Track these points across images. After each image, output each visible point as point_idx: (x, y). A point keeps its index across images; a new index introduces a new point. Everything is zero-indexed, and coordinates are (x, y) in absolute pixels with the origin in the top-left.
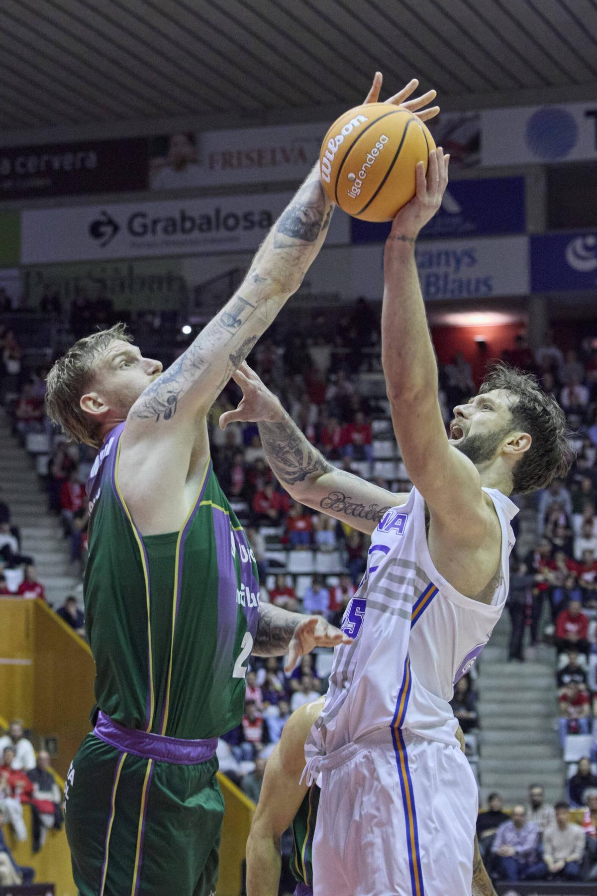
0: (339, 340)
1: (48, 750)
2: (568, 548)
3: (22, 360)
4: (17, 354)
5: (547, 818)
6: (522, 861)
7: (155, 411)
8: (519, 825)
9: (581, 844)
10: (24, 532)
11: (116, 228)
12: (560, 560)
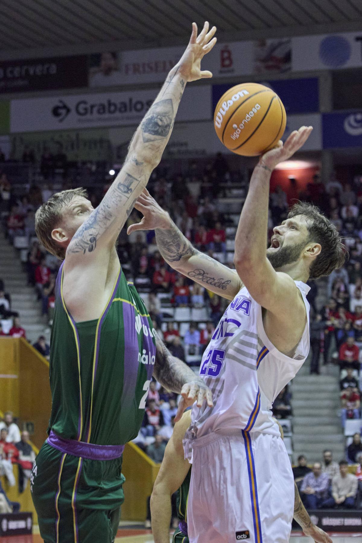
0: (205, 178)
1: (28, 430)
2: (346, 304)
3: (11, 191)
4: (8, 188)
5: (334, 470)
6: (319, 497)
7: (83, 247)
8: (317, 475)
9: (355, 486)
10: (13, 297)
11: (68, 111)
12: (342, 312)
